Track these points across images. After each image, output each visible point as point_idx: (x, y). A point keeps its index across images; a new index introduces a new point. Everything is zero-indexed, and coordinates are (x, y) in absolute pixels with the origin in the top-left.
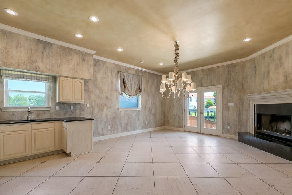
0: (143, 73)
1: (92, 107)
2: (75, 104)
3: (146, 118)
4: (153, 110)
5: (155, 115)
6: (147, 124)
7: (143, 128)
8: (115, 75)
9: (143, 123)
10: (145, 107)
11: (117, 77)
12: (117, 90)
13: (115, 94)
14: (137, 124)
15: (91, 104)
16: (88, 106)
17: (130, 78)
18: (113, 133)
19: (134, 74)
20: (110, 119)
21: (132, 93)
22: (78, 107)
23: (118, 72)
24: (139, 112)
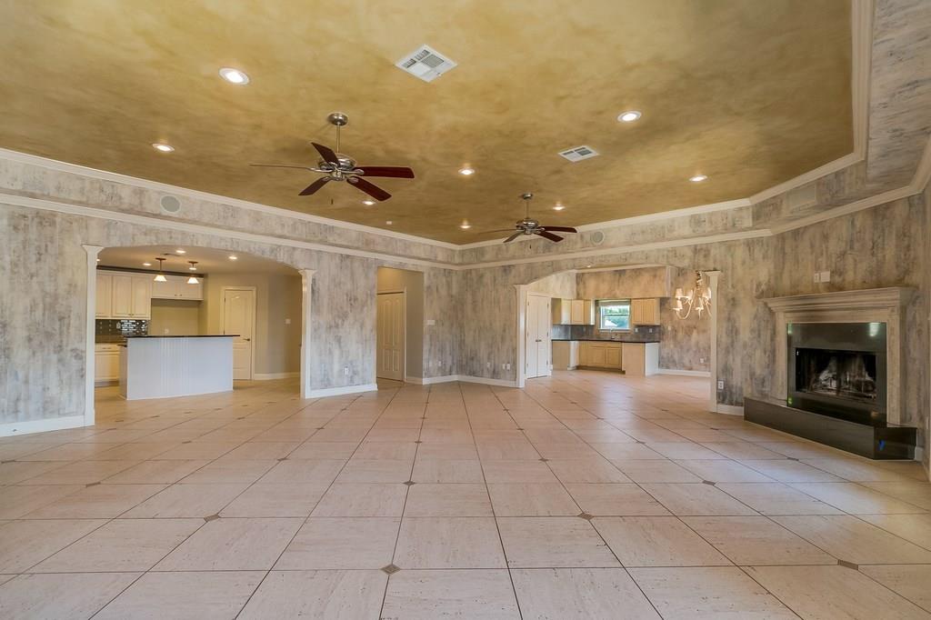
1: (675, 330)
2: (654, 327)
15: (673, 326)
16: (670, 328)
22: (657, 329)
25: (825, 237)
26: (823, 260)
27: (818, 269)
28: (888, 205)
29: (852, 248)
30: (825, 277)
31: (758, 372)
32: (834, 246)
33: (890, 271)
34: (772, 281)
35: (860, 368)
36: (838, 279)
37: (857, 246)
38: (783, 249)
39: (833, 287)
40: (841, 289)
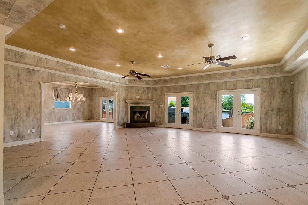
0: (72, 87)
3: (76, 114)
4: (82, 110)
5: (83, 113)
6: (76, 117)
7: (73, 120)
8: (50, 89)
9: (73, 117)
10: (75, 107)
11: (52, 90)
12: (52, 98)
13: (51, 100)
14: (68, 118)
17: (62, 91)
18: (49, 122)
19: (65, 88)
20: (47, 115)
21: (63, 99)
23: (53, 88)
24: (69, 110)
25: (138, 90)
26: (138, 94)
27: (137, 95)
28: (150, 87)
29: (144, 93)
30: (139, 97)
31: (123, 117)
32: (140, 92)
33: (150, 98)
34: (125, 97)
35: (138, 114)
36: (141, 98)
37: (145, 93)
38: (128, 90)
39: (140, 99)
40: (142, 100)
